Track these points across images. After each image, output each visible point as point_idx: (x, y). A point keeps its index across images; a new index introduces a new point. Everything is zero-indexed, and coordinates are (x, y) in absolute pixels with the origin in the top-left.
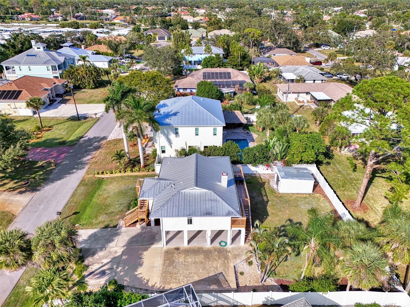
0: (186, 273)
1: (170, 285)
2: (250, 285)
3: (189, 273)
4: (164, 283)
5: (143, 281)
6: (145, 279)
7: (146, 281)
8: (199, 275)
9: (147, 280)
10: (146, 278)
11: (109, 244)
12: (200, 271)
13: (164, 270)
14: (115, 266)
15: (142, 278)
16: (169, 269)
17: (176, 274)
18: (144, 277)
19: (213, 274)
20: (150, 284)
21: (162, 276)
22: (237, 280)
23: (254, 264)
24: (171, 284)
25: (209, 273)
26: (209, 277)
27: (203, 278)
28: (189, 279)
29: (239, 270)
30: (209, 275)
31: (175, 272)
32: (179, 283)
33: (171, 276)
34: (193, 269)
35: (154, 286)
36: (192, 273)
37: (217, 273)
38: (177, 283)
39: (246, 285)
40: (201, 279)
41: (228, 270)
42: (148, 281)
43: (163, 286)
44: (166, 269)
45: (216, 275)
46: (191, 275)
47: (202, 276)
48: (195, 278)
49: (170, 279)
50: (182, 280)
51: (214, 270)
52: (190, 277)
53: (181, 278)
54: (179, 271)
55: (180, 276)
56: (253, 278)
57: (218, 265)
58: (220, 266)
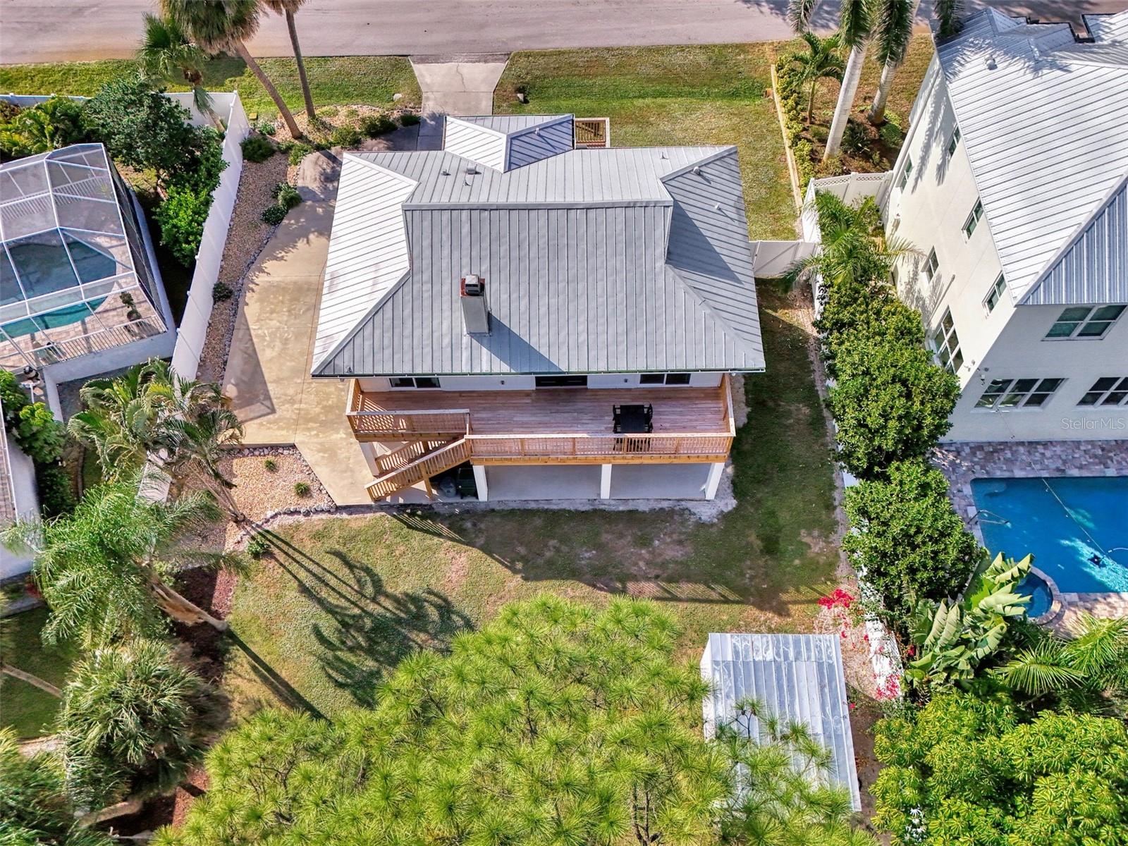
0: (287, 332)
1: (256, 301)
3: (286, 339)
4: (266, 289)
5: (284, 250)
6: (286, 252)
7: (279, 255)
8: (275, 360)
9: (283, 256)
10: (289, 253)
12: (288, 364)
13: (306, 286)
15: (295, 247)
16: (307, 295)
17: (289, 311)
19: (271, 393)
20: (269, 265)
21: (286, 284)
23: (302, 501)
24: (258, 303)
25: (278, 381)
26: (265, 383)
27: (264, 369)
28: (268, 338)
29: (284, 460)
32: (258, 320)
33: (283, 302)
35: (262, 271)
37: (275, 400)
38: (260, 315)
41: (280, 428)
42: (280, 259)
43: (257, 289)
45: (268, 398)
46: (278, 343)
48: (268, 351)
49: (275, 301)
50: (268, 324)
51: (286, 395)
52: (272, 341)
53: (274, 323)
54: (295, 318)
55: (279, 321)
56: (253, 496)
57: (303, 406)
58: (299, 409)
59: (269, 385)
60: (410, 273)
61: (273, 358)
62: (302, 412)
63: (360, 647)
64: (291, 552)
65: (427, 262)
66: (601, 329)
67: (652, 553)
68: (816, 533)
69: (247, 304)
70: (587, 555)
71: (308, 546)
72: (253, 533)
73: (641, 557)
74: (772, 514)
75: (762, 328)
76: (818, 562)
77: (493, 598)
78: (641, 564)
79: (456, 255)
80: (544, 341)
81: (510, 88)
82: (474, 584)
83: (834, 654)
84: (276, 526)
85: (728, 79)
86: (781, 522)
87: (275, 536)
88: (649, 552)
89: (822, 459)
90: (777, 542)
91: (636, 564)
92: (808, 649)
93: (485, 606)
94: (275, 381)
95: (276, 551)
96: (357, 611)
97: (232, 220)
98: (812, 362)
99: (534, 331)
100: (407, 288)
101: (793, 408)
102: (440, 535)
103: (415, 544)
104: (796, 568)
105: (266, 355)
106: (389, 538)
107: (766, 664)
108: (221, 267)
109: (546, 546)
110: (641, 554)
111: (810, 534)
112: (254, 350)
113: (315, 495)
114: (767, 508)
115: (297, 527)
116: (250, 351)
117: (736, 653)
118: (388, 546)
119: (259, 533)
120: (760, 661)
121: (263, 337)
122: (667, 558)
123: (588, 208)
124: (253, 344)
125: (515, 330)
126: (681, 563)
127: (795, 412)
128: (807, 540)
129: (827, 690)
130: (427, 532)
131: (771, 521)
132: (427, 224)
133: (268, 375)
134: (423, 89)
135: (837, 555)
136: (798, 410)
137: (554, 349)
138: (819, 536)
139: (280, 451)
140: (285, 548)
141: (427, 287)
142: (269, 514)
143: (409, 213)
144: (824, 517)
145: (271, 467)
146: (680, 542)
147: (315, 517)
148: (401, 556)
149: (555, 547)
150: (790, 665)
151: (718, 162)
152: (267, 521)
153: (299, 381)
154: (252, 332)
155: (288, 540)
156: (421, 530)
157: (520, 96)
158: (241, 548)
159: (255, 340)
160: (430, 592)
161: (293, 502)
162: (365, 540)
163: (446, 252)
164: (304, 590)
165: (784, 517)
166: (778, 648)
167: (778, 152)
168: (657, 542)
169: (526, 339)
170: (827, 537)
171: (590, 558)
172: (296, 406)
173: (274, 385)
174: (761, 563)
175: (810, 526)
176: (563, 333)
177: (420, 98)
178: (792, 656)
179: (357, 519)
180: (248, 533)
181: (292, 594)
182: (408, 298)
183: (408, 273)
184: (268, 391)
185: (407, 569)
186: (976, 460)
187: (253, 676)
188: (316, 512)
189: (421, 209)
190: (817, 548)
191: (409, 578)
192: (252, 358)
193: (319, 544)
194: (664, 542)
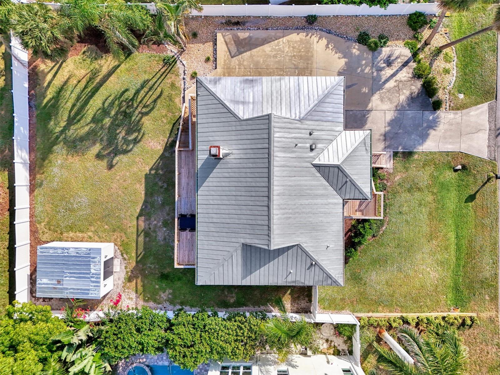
0: (281, 56)
1: (300, 38)
2: (199, 45)
3: (276, 57)
4: (308, 42)
5: (334, 47)
6: (332, 49)
7: (330, 46)
8: (264, 53)
9: (329, 48)
10: (330, 51)
11: (394, 118)
12: (262, 60)
13: (310, 62)
14: (375, 74)
15: (336, 53)
16: (304, 63)
17: (294, 56)
18: (334, 53)
19: (245, 54)
20: (324, 41)
21: (312, 52)
22: (215, 50)
23: (189, 76)
24: (299, 40)
25: (251, 56)
26: (250, 50)
27: (258, 48)
28: (277, 48)
29: (210, 65)
30: (251, 53)
31: (295, 58)
32: (288, 41)
33: (300, 52)
34: (272, 63)
35: (320, 38)
36: (273, 57)
37: (240, 56)
38: (292, 41)
39: (204, 44)
40: (261, 47)
41: (225, 61)
42: (327, 46)
43: (308, 37)
44: (308, 64)
45: (241, 53)
46: (274, 53)
47: (259, 51)
48: (269, 49)
49: (300, 48)
50: (286, 46)
51: (243, 61)
52: (275, 50)
53: (287, 49)
54: (289, 59)
55: (288, 51)
56: (194, 54)
57: (237, 70)
58: (235, 68)
59: (249, 52)
60: (240, 120)
61: (265, 52)
62: (233, 70)
63: (120, 108)
64: (165, 74)
65: (245, 128)
66: (215, 211)
67: (160, 227)
68: (170, 296)
69: (298, 34)
70: (159, 199)
71: (168, 81)
72: (176, 56)
73: (158, 222)
74: (179, 279)
75: (280, 286)
76: (157, 295)
77: (142, 160)
78: (155, 222)
79: (248, 142)
80: (210, 184)
81: (464, 161)
82: (147, 152)
83: (93, 296)
84: (179, 66)
85: (470, 287)
86: (176, 282)
87: (173, 66)
88: (161, 225)
89: (206, 304)
90: (167, 279)
91: (155, 220)
92: (95, 286)
93: (138, 157)
94: (251, 54)
95: (165, 68)
96: (135, 105)
97: (363, 16)
98: (259, 307)
99: (215, 180)
100: (233, 119)
101: (234, 295)
102: (169, 137)
103: (167, 126)
104: (154, 286)
105: (267, 48)
106: (169, 115)
107: (89, 269)
108: (330, 16)
109: (164, 182)
110: (159, 222)
111: (170, 294)
112: (270, 42)
113: (192, 81)
114: (182, 277)
115: (177, 75)
116: (269, 40)
117: (94, 258)
118: (166, 115)
119: (175, 59)
120: (90, 267)
121: (278, 45)
122: (158, 233)
123: (268, 207)
124: (274, 40)
125: (215, 171)
126: (156, 239)
127: (231, 295)
128: (167, 292)
129: (79, 291)
130: (171, 132)
131: (176, 278)
132: (263, 127)
133: (254, 51)
134: (464, 111)
135: (159, 304)
136: (232, 297)
137: (207, 188)
138: (169, 298)
139: (215, 63)
140: (167, 71)
141: (234, 128)
142: (184, 62)
143: (267, 117)
144: (177, 301)
145: (208, 60)
146: (165, 239)
147: (182, 82)
148: (162, 121)
149: (163, 186)
150: (89, 278)
151: (325, 275)
152: (181, 62)
153: (251, 66)
154: (281, 39)
155: (171, 72)
156: (172, 129)
157: (459, 167)
158: (169, 52)
159: (276, 41)
160: (144, 134)
161: (189, 72)
162: (170, 105)
163: (249, 137)
164: (146, 82)
165: (178, 284)
166: (96, 274)
167: (403, 308)
168: (165, 229)
169: (211, 176)
170: (168, 301)
171: (158, 200)
172: (237, 67)
173: (249, 55)
174: (157, 272)
175: (173, 294)
176: (213, 193)
177: (458, 109)
178: (92, 279)
179: (180, 100)
180: (176, 54)
181: (146, 77)
182: (229, 120)
183: (240, 119)
184: (246, 52)
185: (156, 124)
186: (203, 371)
187: (111, 67)
188: (184, 82)
189: (269, 123)
190: (163, 296)
191: (152, 125)
192: (265, 42)
193: (169, 86)
194: (165, 232)
